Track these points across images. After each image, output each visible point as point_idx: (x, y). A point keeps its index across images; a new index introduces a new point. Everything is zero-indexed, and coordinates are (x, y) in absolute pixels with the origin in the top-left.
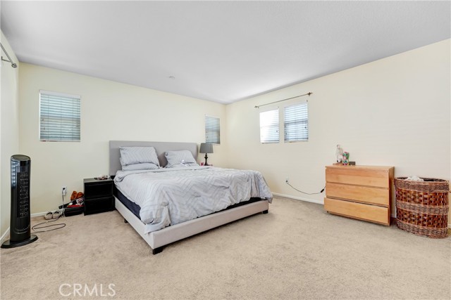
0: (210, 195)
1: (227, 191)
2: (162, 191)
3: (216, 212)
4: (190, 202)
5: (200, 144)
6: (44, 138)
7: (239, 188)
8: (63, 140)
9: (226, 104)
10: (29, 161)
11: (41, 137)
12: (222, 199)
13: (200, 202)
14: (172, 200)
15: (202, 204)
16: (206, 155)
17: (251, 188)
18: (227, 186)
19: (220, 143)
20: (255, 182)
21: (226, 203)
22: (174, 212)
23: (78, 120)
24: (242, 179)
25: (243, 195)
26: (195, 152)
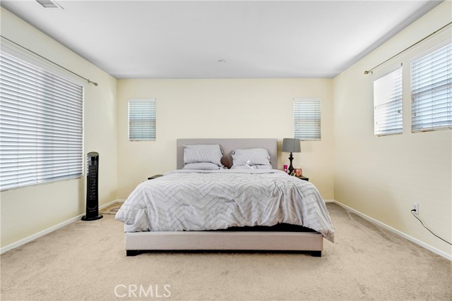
0: (202, 207)
1: (232, 206)
2: (142, 192)
3: (211, 230)
4: (172, 210)
5: (282, 140)
6: (132, 138)
7: (254, 204)
8: (144, 139)
9: (331, 78)
10: (98, 157)
11: (130, 138)
12: (221, 215)
13: (187, 212)
14: (151, 204)
15: (189, 215)
16: (291, 155)
17: (281, 207)
18: (231, 199)
19: (320, 137)
20: (292, 199)
21: (227, 222)
22: (152, 217)
23: (154, 121)
24: (263, 191)
25: (261, 216)
26: (274, 150)
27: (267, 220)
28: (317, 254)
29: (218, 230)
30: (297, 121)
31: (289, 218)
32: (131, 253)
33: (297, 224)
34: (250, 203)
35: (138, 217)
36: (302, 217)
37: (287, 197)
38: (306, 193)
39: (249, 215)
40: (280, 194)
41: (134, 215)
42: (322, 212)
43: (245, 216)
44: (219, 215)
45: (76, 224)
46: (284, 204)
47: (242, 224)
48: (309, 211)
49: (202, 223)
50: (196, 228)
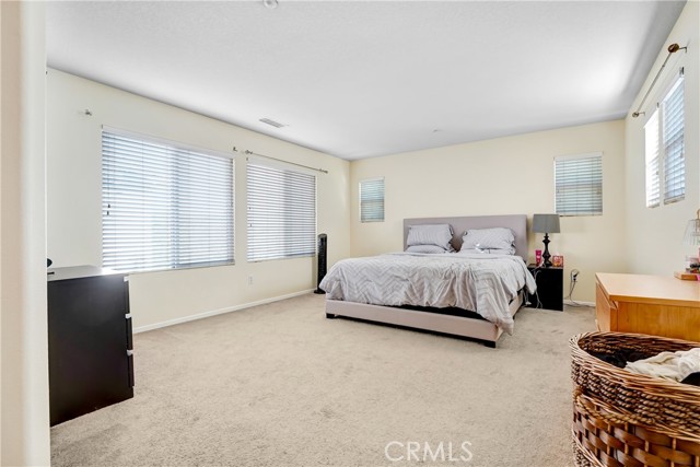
0: (381, 283)
1: (406, 284)
4: (359, 284)
6: (364, 219)
8: (374, 220)
10: (326, 238)
11: (362, 219)
13: (370, 287)
14: (344, 278)
15: (372, 290)
16: (546, 237)
17: (452, 290)
18: (405, 277)
19: (601, 210)
20: (464, 282)
21: (400, 299)
22: (344, 288)
23: (383, 201)
24: (435, 272)
25: (431, 297)
26: (521, 230)
27: (436, 302)
28: (491, 344)
29: (394, 306)
30: (560, 188)
31: (460, 303)
32: (330, 316)
33: (469, 309)
34: (423, 283)
35: (334, 287)
36: (475, 304)
37: (459, 280)
38: (480, 278)
39: (422, 295)
40: (453, 276)
41: (331, 285)
42: (496, 299)
43: (418, 295)
44: (395, 292)
45: (309, 295)
46: (455, 288)
47: (415, 303)
48: (480, 296)
49: (381, 298)
50: (377, 302)
